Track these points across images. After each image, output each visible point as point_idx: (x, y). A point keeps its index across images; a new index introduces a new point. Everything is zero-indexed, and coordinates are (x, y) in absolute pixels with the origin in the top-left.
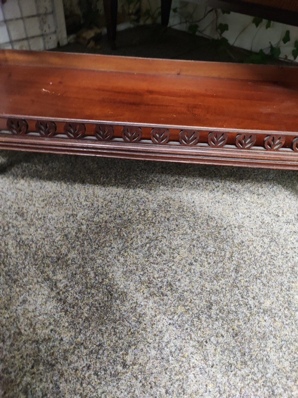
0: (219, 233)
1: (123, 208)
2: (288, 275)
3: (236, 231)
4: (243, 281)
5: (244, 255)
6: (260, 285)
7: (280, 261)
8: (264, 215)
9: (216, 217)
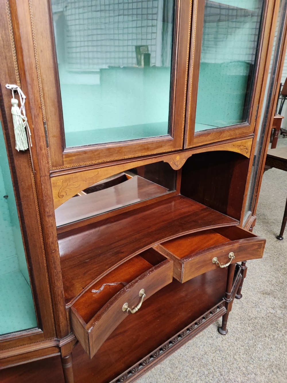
0: (202, 362)
1: (159, 381)
2: (235, 362)
3: (206, 356)
4: (226, 377)
5: (218, 365)
6: (232, 374)
7: (229, 358)
8: (207, 340)
9: (195, 355)
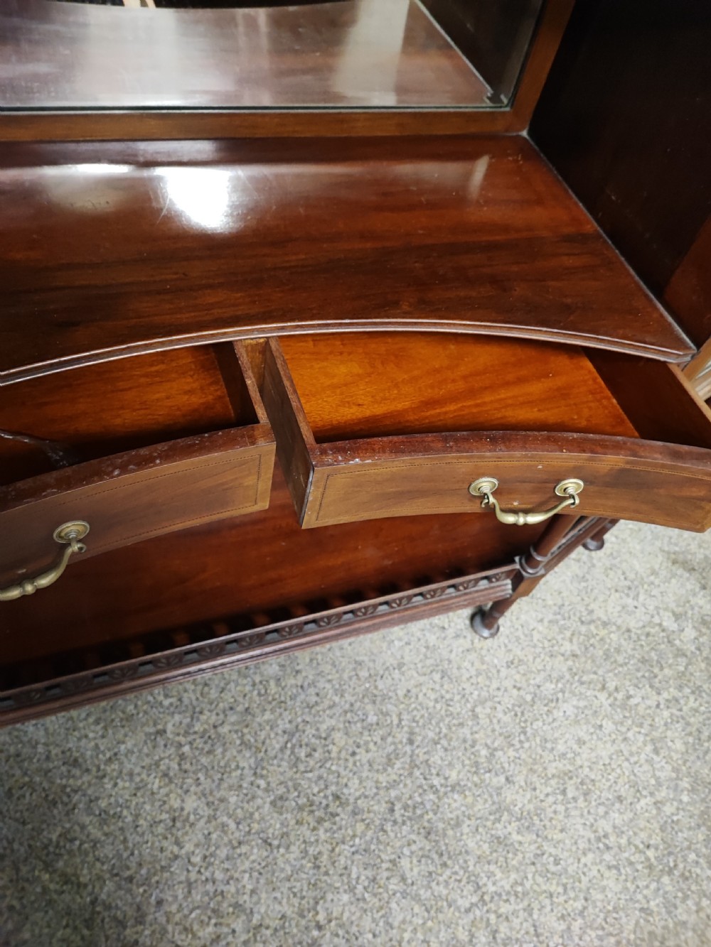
0: (376, 687)
2: (470, 723)
3: (396, 674)
4: (421, 755)
5: (415, 713)
6: (441, 753)
7: (458, 705)
8: (426, 632)
9: (366, 659)
